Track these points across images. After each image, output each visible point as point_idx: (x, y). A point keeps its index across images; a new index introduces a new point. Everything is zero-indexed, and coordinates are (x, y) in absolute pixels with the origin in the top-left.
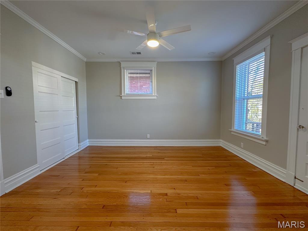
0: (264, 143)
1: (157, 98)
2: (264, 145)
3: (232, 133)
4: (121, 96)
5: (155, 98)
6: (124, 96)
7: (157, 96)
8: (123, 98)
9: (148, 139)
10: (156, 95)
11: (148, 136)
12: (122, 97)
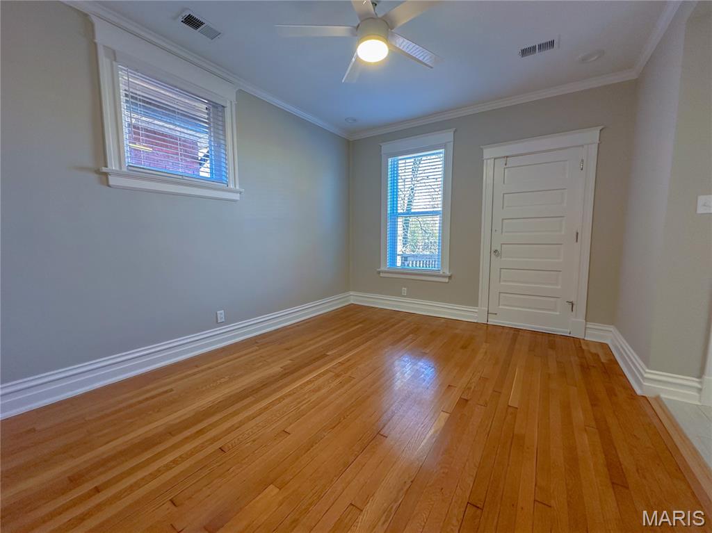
0: (447, 280)
1: (240, 198)
2: (445, 283)
3: (382, 275)
4: (106, 174)
5: (236, 197)
6: (119, 174)
7: (240, 193)
8: (113, 180)
9: (222, 324)
10: (237, 187)
11: (221, 314)
12: (110, 178)
